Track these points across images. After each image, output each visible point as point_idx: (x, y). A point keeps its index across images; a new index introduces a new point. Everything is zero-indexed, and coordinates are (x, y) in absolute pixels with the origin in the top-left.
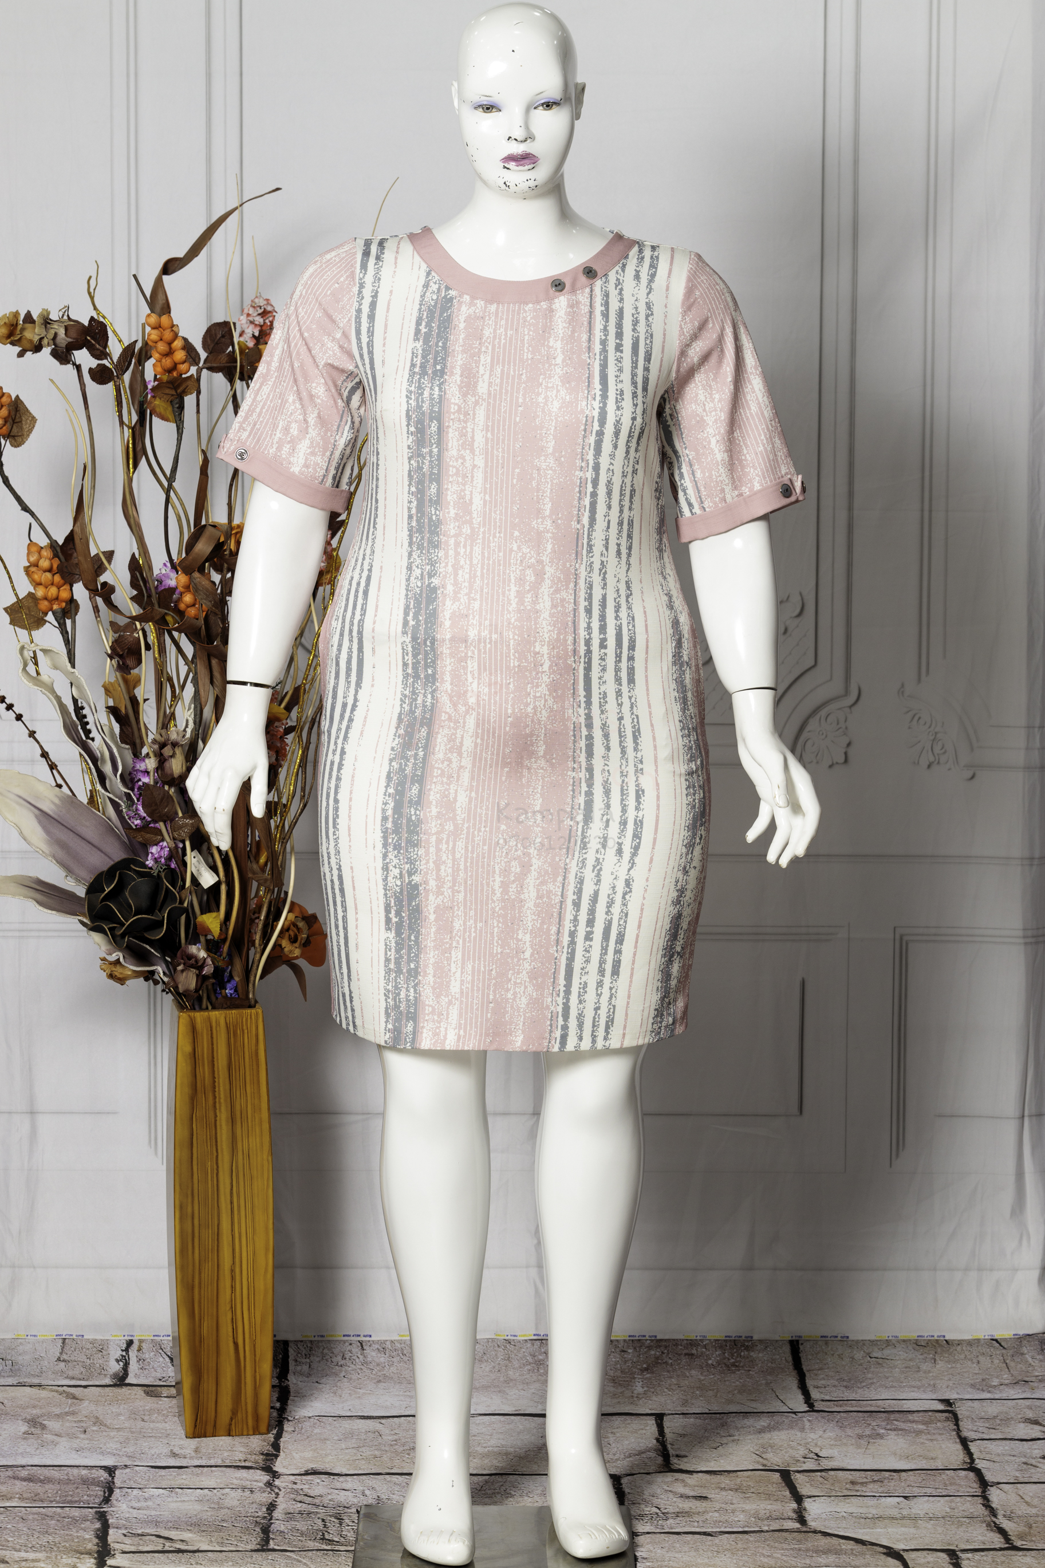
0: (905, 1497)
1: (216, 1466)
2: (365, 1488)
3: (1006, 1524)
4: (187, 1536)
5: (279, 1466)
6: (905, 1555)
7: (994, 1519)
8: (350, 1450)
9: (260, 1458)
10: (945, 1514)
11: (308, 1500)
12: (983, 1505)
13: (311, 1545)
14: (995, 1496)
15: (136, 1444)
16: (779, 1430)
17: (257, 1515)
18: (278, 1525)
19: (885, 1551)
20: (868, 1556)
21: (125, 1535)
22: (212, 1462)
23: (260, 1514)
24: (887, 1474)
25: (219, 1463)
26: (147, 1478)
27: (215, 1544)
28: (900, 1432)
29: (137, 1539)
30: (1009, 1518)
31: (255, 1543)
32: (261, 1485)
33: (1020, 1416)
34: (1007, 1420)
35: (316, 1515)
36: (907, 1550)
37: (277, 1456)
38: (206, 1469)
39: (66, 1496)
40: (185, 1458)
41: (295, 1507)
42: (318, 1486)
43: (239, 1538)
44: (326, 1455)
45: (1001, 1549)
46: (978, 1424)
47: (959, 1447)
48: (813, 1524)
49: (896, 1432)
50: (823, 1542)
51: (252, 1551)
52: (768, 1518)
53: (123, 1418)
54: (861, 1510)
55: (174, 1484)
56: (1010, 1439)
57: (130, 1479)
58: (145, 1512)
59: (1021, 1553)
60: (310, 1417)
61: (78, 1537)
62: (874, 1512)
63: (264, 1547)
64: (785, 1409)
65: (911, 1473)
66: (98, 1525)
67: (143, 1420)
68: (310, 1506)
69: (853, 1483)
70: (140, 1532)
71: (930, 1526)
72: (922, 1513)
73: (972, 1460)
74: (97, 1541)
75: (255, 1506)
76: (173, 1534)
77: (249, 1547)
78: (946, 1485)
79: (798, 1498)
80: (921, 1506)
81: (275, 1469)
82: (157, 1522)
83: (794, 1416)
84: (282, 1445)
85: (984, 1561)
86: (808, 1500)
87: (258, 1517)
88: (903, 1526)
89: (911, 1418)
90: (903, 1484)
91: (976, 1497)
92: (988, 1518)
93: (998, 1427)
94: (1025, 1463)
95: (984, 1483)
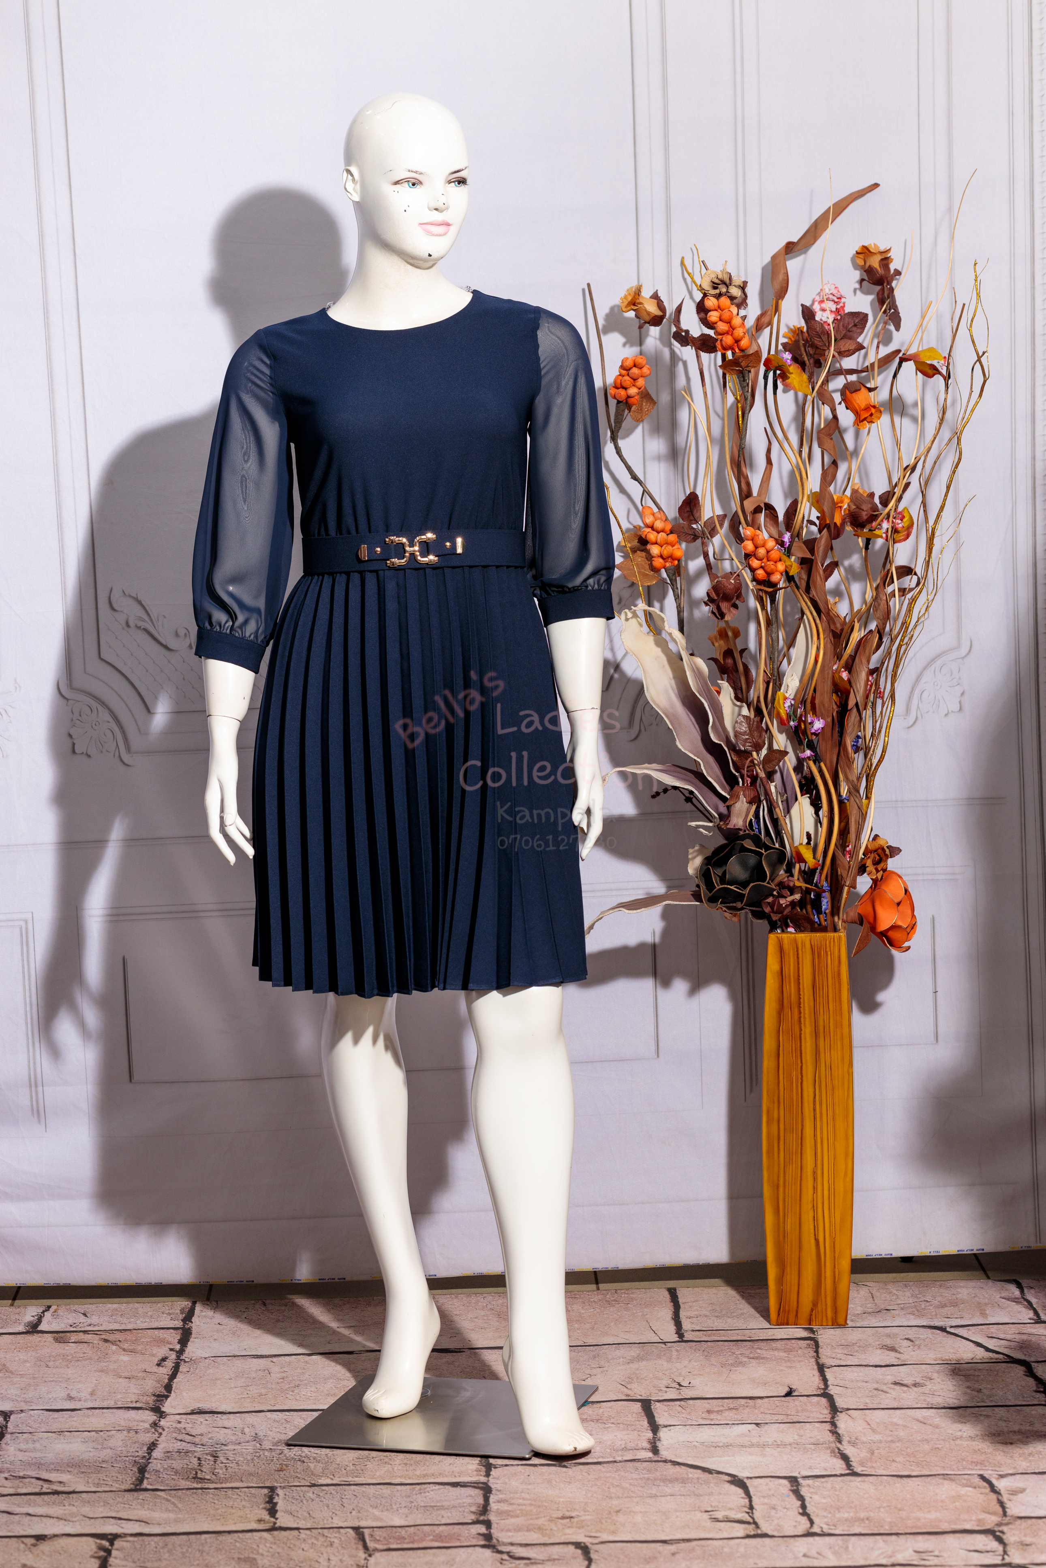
0: (757, 1424)
1: (108, 1408)
2: (246, 1426)
3: (849, 1450)
4: (64, 1477)
5: (167, 1407)
6: (748, 1482)
7: (839, 1446)
8: (237, 1389)
9: (151, 1400)
10: (792, 1441)
11: (188, 1438)
12: (830, 1431)
13: (184, 1484)
14: (844, 1423)
15: (36, 1390)
16: (647, 1360)
17: (137, 1454)
18: (154, 1465)
19: (729, 1478)
20: (712, 1485)
21: (6, 1479)
22: (105, 1404)
23: (140, 1453)
24: (743, 1401)
25: (112, 1404)
26: (40, 1420)
27: (91, 1485)
28: (761, 1361)
29: (17, 1482)
30: (853, 1444)
31: (129, 1482)
32: (147, 1425)
33: (878, 1343)
34: (865, 1347)
35: (193, 1454)
36: (751, 1478)
37: (167, 1397)
38: (97, 1411)
40: (80, 1400)
41: (175, 1445)
42: (201, 1424)
43: (115, 1478)
44: (214, 1395)
45: (842, 1475)
46: (836, 1350)
47: (816, 1373)
48: (665, 1453)
49: (757, 1361)
50: (672, 1470)
51: (125, 1491)
52: (623, 1449)
53: (28, 1365)
54: (712, 1440)
55: (64, 1427)
56: (866, 1366)
57: (23, 1423)
58: (31, 1454)
59: (859, 1479)
60: (205, 1358)
62: (725, 1441)
63: (137, 1488)
64: (657, 1339)
65: (766, 1400)
67: (47, 1366)
68: (189, 1445)
69: (709, 1412)
70: (21, 1474)
71: (776, 1454)
72: (770, 1441)
73: (827, 1387)
75: (137, 1445)
76: (52, 1476)
77: (123, 1487)
78: (798, 1412)
79: (655, 1428)
80: (772, 1433)
81: (163, 1409)
82: (40, 1464)
83: (663, 1346)
84: (174, 1386)
85: (823, 1487)
86: (665, 1429)
87: (138, 1456)
88: (750, 1454)
89: (774, 1345)
90: (757, 1411)
91: (825, 1424)
92: (833, 1445)
93: (855, 1354)
94: (876, 1389)
95: (834, 1409)
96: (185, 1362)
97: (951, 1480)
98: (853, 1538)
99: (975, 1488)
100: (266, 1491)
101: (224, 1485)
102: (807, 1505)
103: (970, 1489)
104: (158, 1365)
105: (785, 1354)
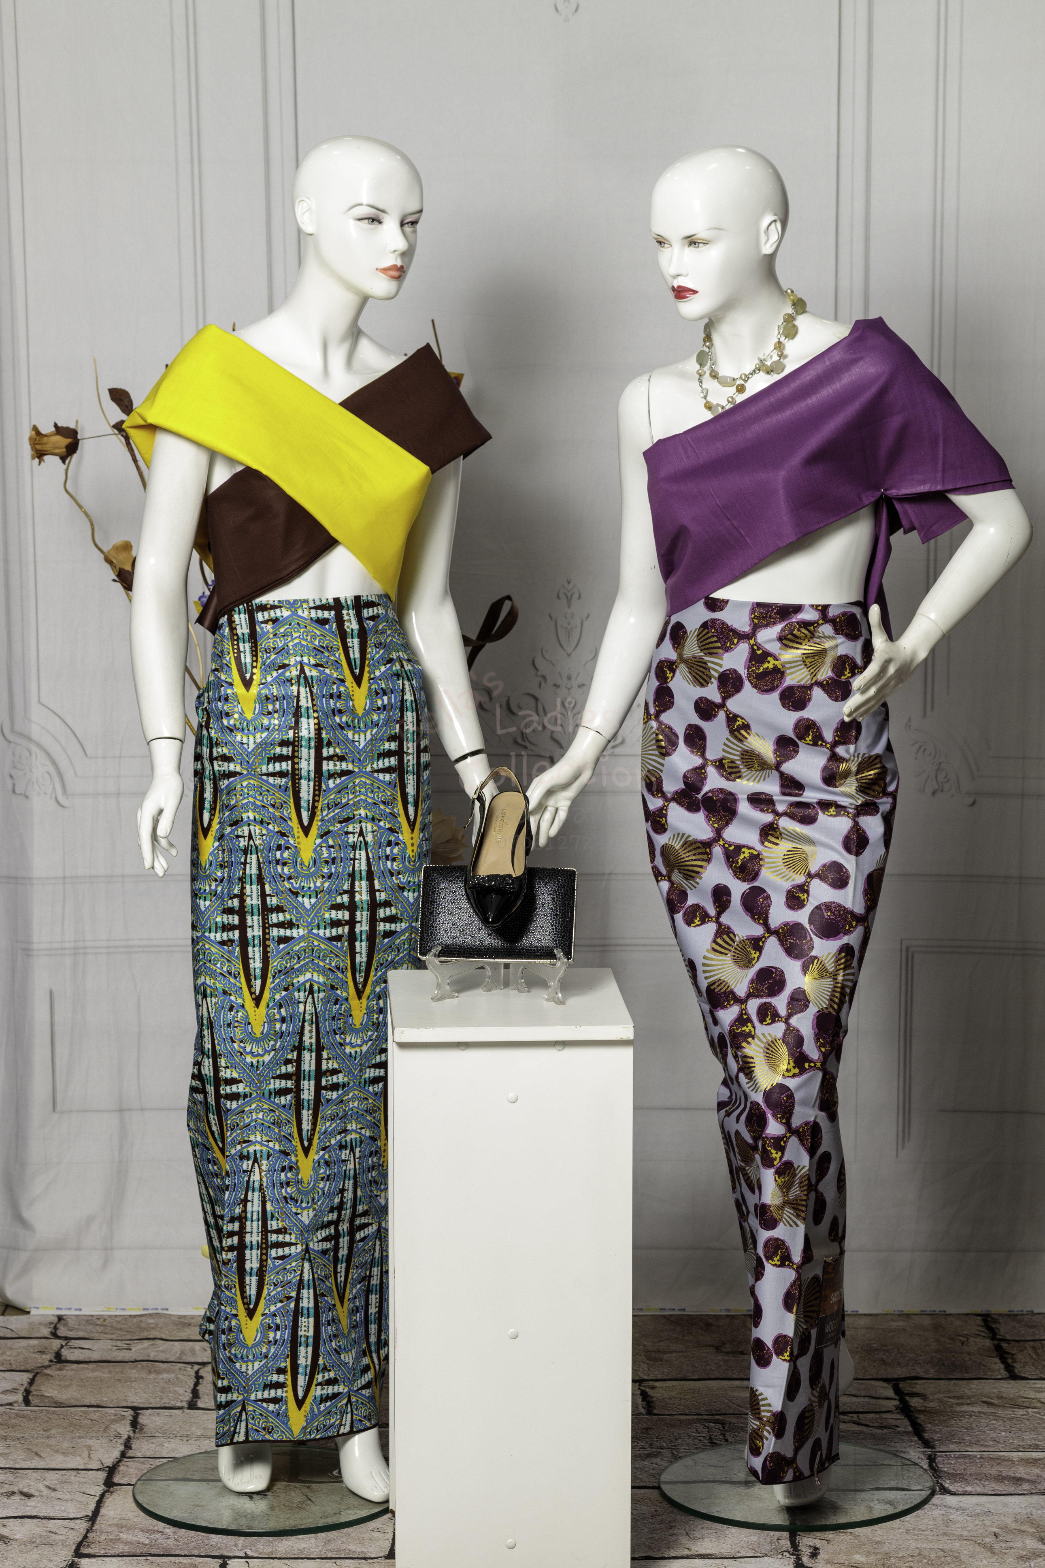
3: (125, 1429)
7: (132, 1435)
10: (172, 1440)
21: (897, 1426)
29: (885, 1424)
39: (970, 1463)
45: (147, 1409)
53: (965, 1552)
56: (45, 1518)
59: (134, 1405)
60: (766, 1555)
61: (937, 1425)
66: (926, 1435)
67: (943, 1550)
70: (886, 1431)
72: (192, 1441)
73: (102, 1496)
74: (919, 1421)
83: (250, 1553)
91: (132, 1455)
92: (137, 1435)
93: (44, 1534)
94: (54, 1490)
95: (112, 1470)
96: (787, 1551)
97: (56, 1402)
98: (172, 1359)
99: (42, 1395)
100: (655, 1411)
101: (695, 1417)
102: (192, 1386)
103: (46, 1394)
104: (816, 1549)
105: (122, 1536)
